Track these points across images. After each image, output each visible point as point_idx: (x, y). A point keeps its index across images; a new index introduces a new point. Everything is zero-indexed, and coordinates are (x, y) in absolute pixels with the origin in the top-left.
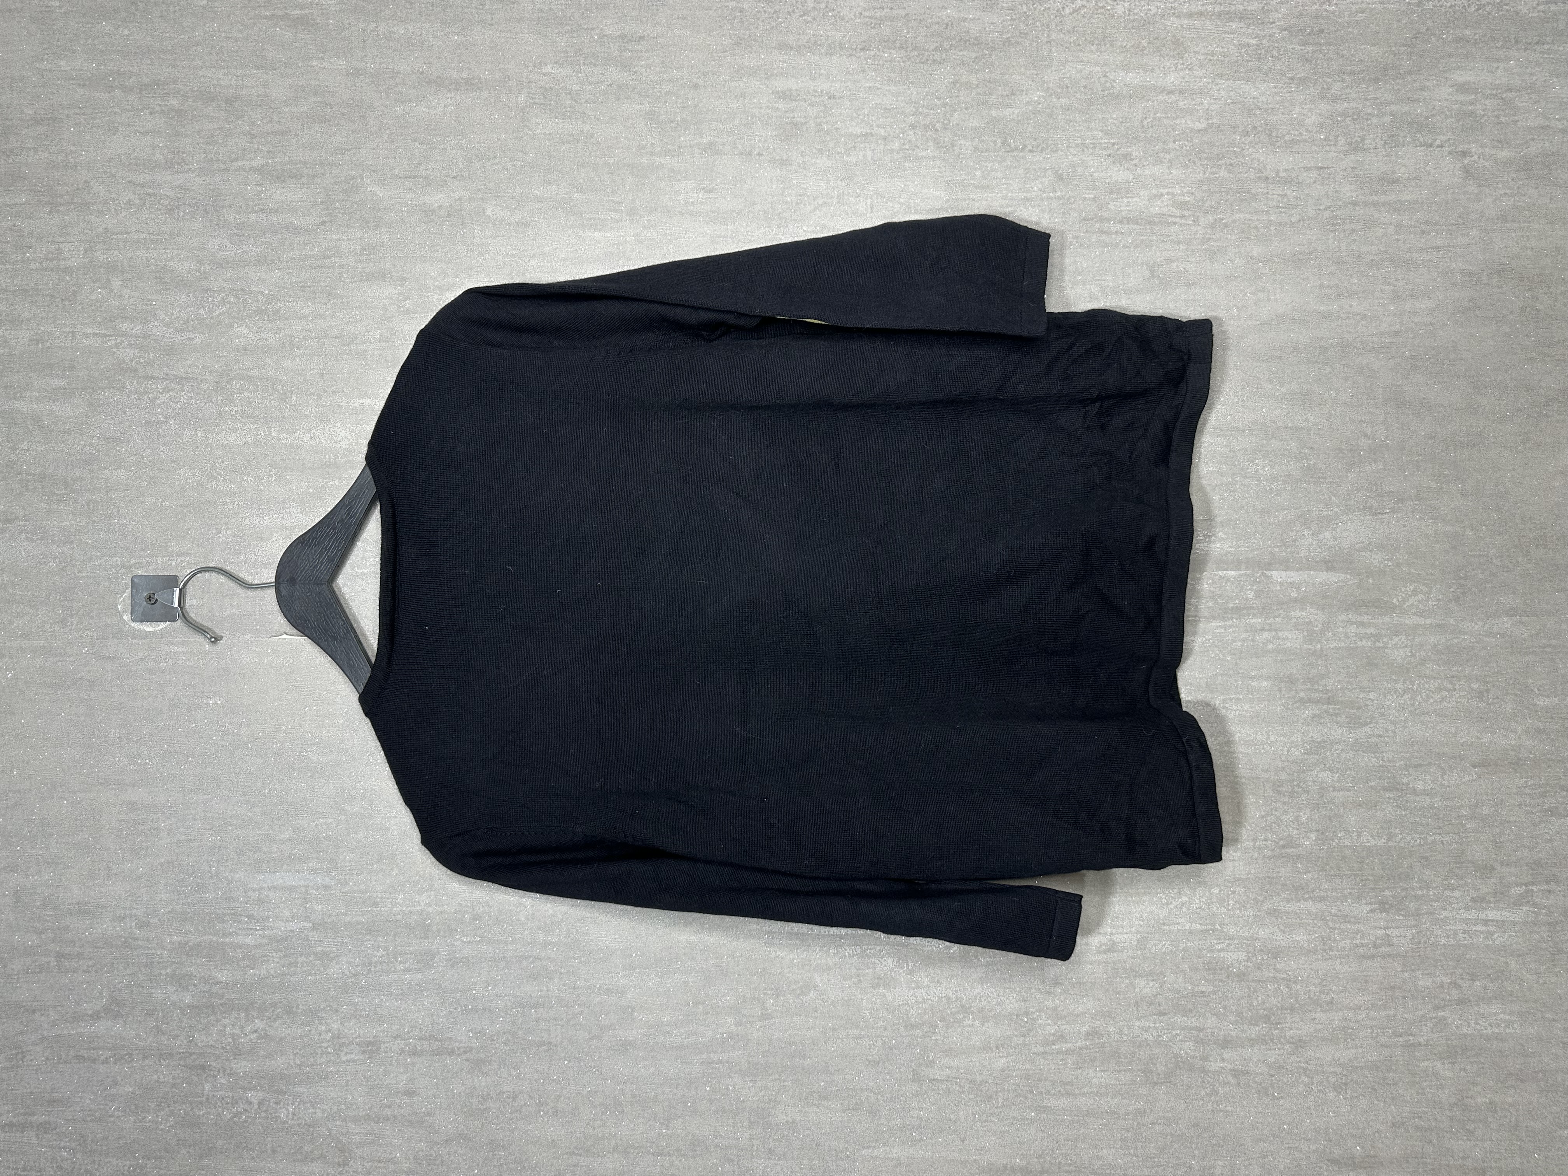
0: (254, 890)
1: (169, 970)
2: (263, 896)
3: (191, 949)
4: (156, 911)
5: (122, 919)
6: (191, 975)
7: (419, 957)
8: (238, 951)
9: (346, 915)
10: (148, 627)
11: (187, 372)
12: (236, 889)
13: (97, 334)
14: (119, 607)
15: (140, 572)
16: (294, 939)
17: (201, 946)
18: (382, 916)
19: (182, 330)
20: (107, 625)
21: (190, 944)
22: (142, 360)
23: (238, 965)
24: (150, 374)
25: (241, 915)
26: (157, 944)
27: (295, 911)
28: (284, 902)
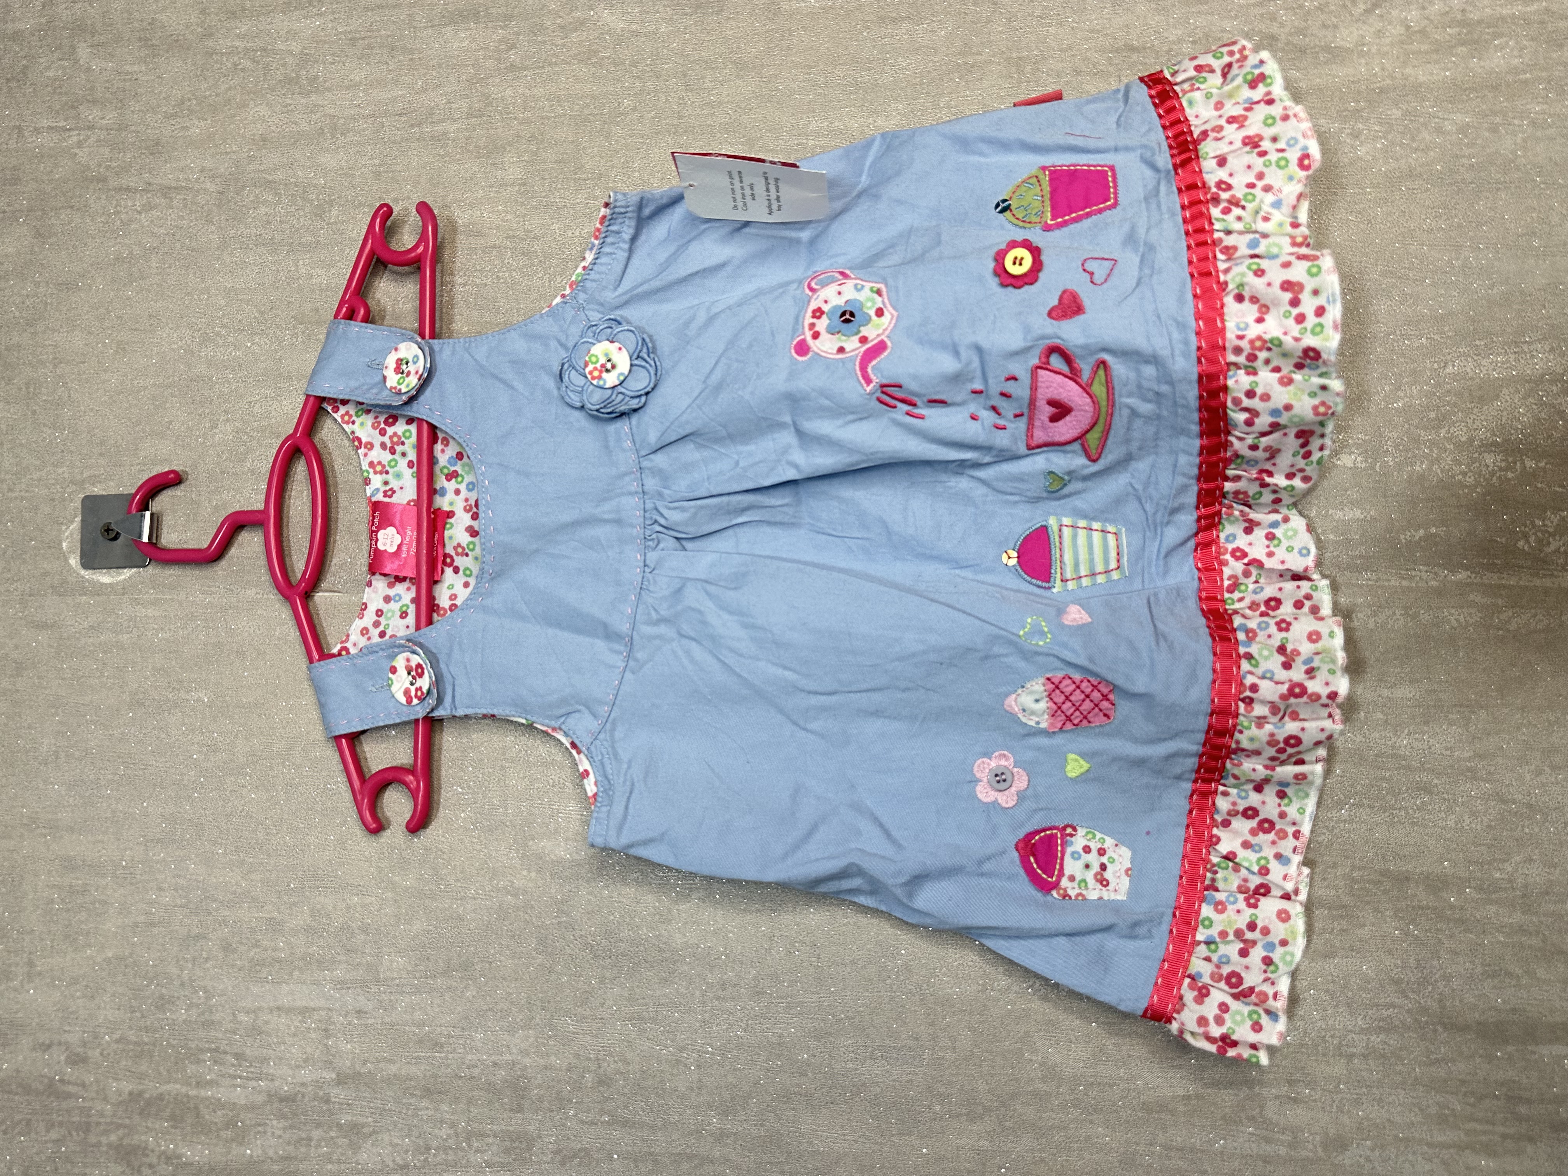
0: (248, 1012)
1: (113, 1138)
2: (260, 1022)
3: (149, 1103)
4: (96, 1038)
5: (48, 1047)
6: (146, 1148)
7: (508, 1144)
8: (219, 1113)
9: (391, 1061)
10: (104, 578)
11: (178, 180)
12: (220, 1009)
13: (52, 128)
14: (64, 545)
15: (97, 490)
16: (307, 1099)
17: (162, 1100)
18: (447, 1066)
19: (174, 116)
20: (46, 574)
21: (147, 1096)
22: (114, 164)
23: (218, 1137)
24: (124, 183)
25: (226, 1053)
26: (97, 1092)
27: (309, 1050)
28: (295, 1035)
